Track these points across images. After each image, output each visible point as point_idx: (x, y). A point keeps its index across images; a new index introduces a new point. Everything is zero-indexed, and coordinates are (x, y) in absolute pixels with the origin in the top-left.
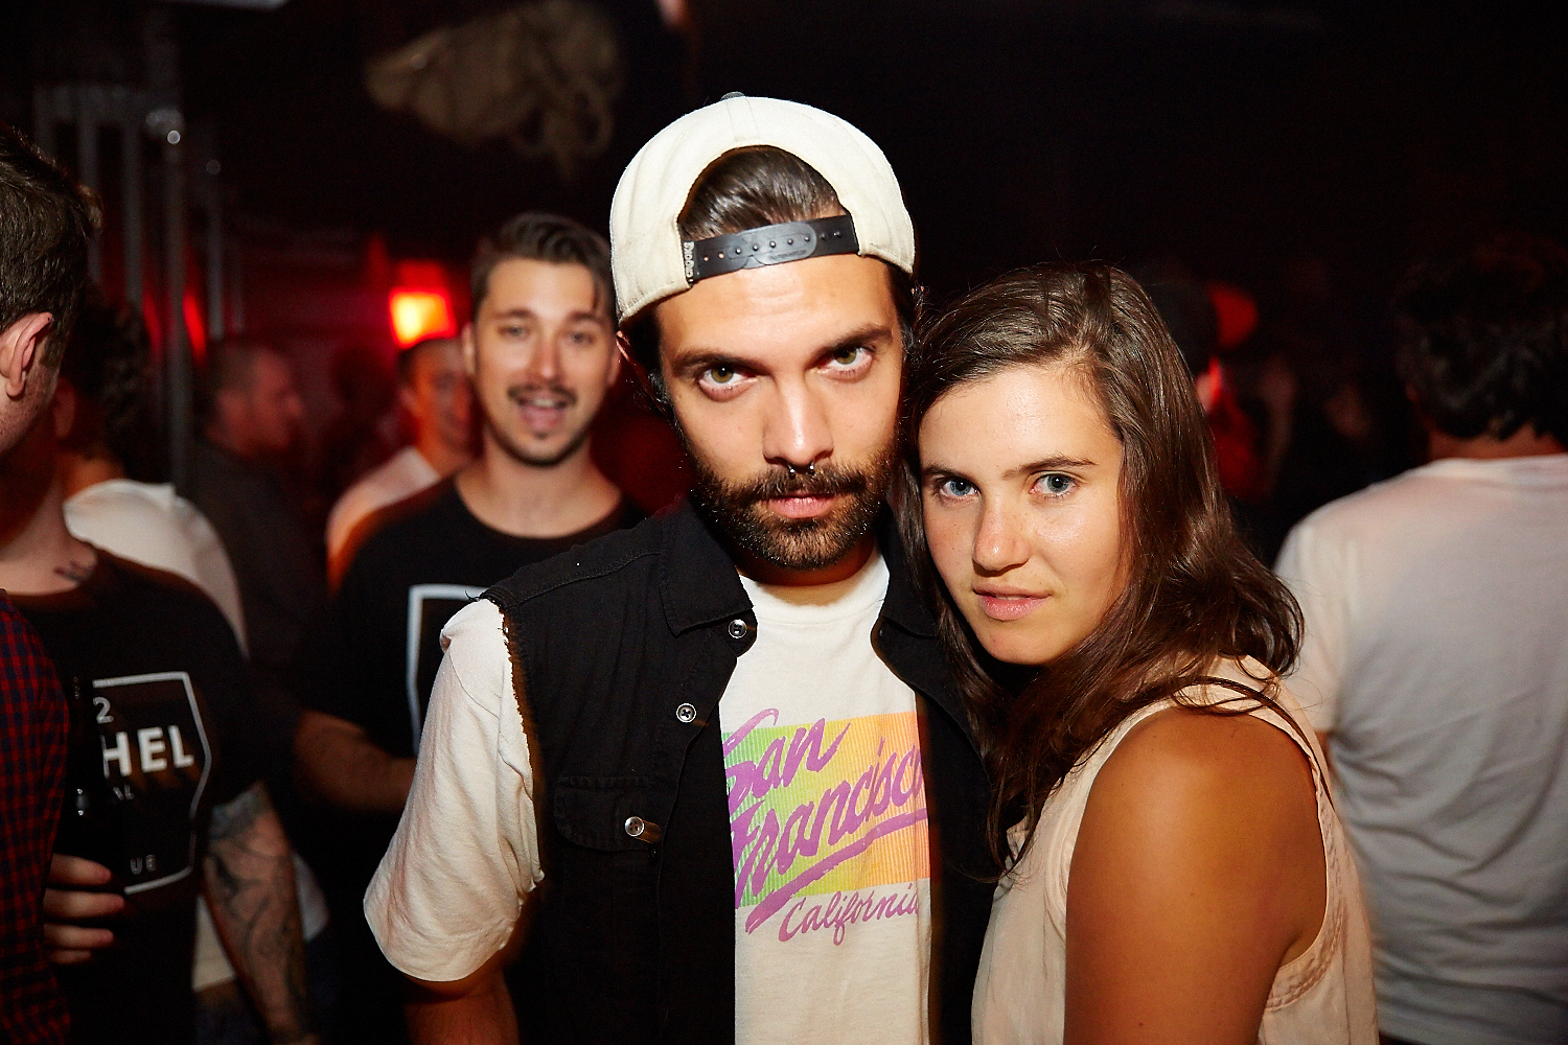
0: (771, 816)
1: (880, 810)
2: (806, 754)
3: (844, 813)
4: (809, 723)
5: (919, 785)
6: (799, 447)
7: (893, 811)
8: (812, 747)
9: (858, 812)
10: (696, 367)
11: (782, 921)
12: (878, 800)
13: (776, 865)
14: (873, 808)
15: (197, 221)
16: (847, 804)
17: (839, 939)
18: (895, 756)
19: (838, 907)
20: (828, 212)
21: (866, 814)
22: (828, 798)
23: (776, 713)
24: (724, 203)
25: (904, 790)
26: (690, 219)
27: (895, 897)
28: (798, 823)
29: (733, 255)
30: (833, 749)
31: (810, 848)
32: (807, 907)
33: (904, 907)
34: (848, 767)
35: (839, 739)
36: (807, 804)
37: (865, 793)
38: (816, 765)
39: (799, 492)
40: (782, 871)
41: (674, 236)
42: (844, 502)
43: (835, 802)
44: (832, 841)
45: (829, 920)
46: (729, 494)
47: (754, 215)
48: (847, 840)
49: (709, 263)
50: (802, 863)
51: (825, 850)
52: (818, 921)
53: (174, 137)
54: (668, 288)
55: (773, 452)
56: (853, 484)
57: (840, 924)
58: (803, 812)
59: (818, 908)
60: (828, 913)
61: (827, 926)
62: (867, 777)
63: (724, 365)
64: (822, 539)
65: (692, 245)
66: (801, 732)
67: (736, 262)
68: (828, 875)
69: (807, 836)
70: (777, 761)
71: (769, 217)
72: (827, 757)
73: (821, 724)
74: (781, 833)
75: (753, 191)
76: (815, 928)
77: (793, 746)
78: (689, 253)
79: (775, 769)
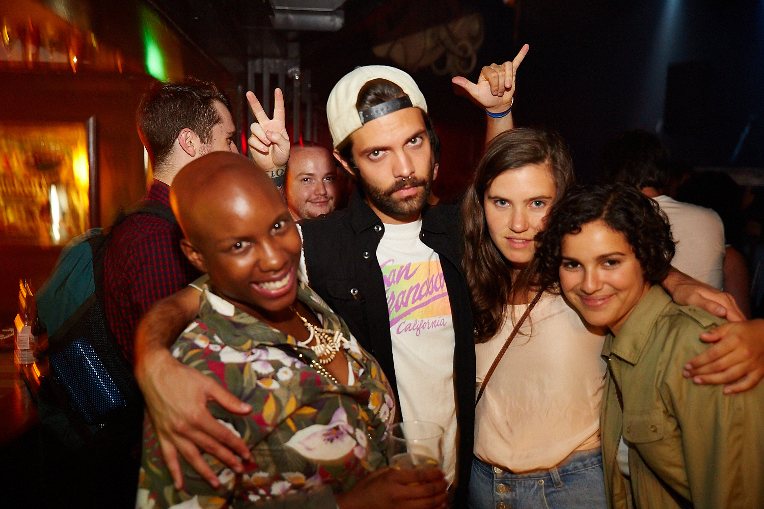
0: (393, 293)
1: (431, 293)
2: (404, 274)
3: (418, 294)
4: (405, 264)
5: (443, 284)
6: (406, 172)
7: (435, 293)
8: (406, 272)
9: (423, 293)
10: (367, 154)
11: (397, 327)
12: (430, 290)
13: (394, 309)
14: (428, 292)
15: (303, 107)
16: (419, 291)
17: (418, 334)
18: (434, 275)
19: (417, 324)
20: (401, 96)
21: (426, 294)
22: (411, 289)
23: (393, 261)
24: (370, 97)
25: (438, 287)
26: (360, 104)
27: (436, 321)
28: (401, 296)
29: (375, 113)
30: (414, 273)
31: (406, 305)
32: (406, 324)
33: (439, 324)
34: (419, 278)
35: (417, 269)
36: (404, 290)
37: (425, 288)
38: (407, 278)
39: (406, 187)
40: (397, 311)
41: (355, 111)
42: (421, 188)
43: (414, 290)
44: (413, 303)
45: (414, 328)
46: (383, 193)
47: (379, 100)
48: (418, 303)
49: (367, 117)
50: (403, 310)
51: (410, 306)
52: (411, 328)
53: (297, 78)
54: (355, 128)
55: (397, 174)
56: (423, 183)
57: (418, 329)
58: (403, 293)
59: (410, 324)
60: (414, 325)
61: (414, 330)
62: (426, 282)
63: (376, 151)
64: (415, 202)
65: (362, 113)
66: (402, 267)
67: (376, 116)
68: (412, 313)
69: (404, 301)
70: (394, 276)
71: (384, 99)
72: (411, 275)
73: (410, 264)
74: (396, 299)
75: (378, 92)
76: (410, 330)
77: (399, 272)
78: (361, 115)
79: (393, 278)
